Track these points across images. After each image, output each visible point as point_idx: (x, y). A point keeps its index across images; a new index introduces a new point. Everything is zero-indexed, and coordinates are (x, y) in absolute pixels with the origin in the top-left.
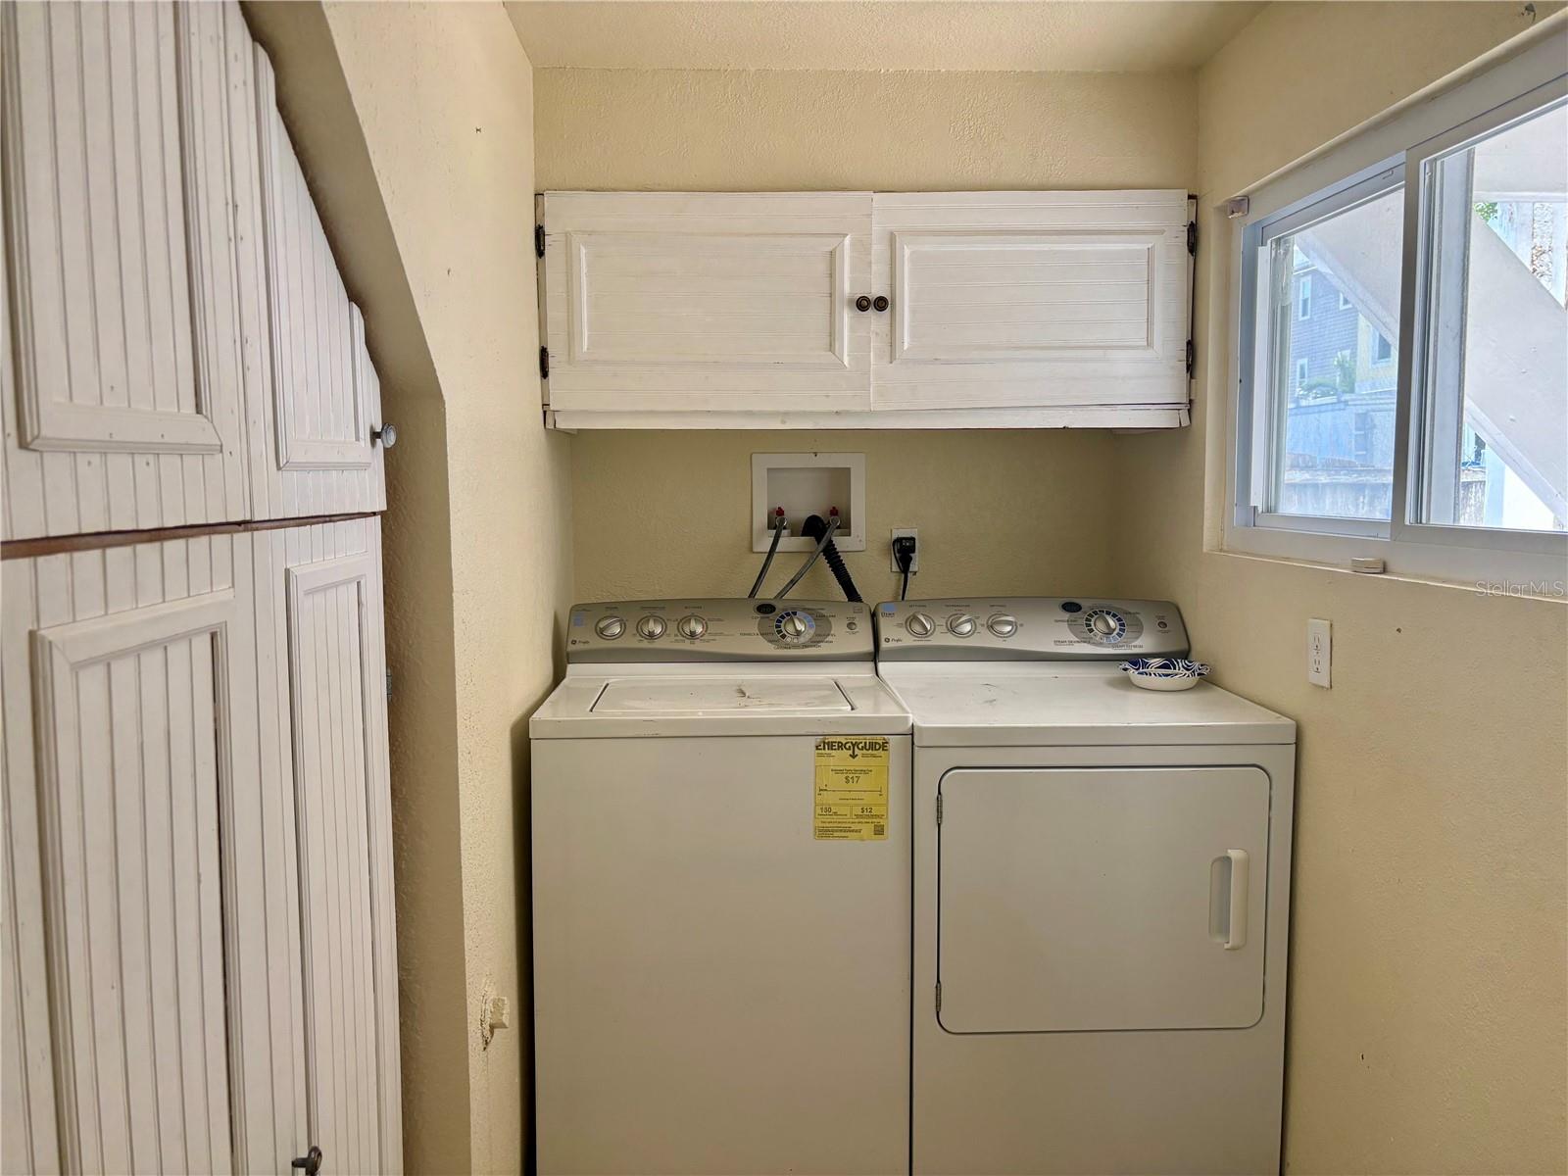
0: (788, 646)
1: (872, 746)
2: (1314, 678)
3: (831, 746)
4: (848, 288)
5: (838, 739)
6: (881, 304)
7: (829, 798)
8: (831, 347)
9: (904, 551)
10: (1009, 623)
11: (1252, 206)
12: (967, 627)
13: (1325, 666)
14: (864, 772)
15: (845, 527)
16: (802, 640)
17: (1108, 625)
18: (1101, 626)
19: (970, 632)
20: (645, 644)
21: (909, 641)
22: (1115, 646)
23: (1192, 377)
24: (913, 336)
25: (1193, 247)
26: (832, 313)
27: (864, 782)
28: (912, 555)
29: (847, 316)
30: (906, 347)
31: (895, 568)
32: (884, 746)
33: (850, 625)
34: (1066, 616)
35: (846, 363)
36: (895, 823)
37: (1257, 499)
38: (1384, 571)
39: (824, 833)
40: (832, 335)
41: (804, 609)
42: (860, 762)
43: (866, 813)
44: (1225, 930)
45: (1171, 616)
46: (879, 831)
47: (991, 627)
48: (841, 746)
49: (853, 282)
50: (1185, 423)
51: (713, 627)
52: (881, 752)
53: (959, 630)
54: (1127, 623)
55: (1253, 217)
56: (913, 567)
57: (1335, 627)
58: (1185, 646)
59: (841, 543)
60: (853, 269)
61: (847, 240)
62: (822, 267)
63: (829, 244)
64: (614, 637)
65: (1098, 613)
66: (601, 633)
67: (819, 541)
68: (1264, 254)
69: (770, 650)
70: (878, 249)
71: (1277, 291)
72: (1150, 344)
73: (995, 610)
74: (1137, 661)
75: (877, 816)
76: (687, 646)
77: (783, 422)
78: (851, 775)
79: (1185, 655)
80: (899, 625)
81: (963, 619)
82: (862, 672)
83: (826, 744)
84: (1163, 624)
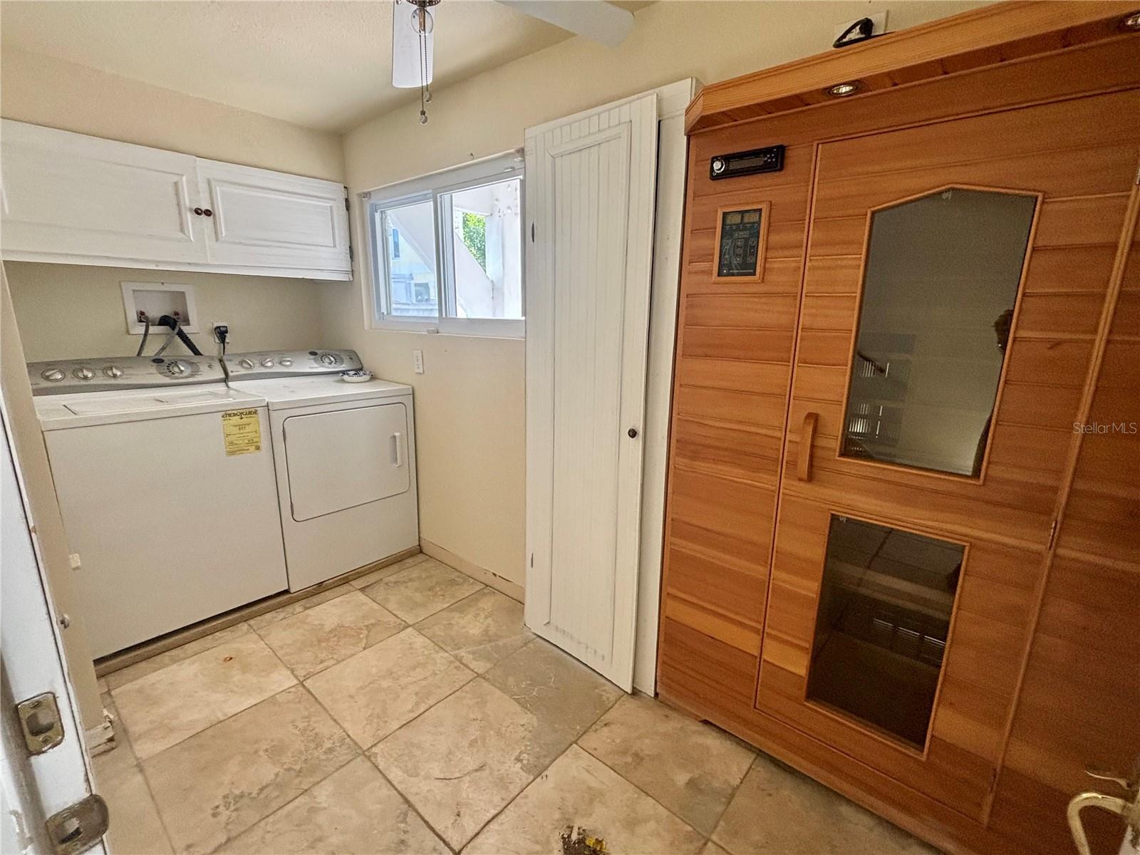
0: (177, 378)
1: (250, 413)
2: (417, 371)
3: (230, 415)
4: (187, 201)
5: (233, 412)
6: (208, 213)
7: (230, 438)
8: (182, 230)
9: (221, 333)
10: (289, 361)
11: (372, 196)
12: (270, 364)
13: (421, 367)
14: (248, 424)
15: (187, 322)
16: (184, 374)
17: (330, 359)
18: (327, 360)
19: (271, 366)
20: (83, 383)
21: (243, 372)
22: (334, 368)
23: (352, 261)
24: (227, 230)
25: (348, 208)
26: (180, 214)
27: (248, 429)
28: (226, 334)
29: (190, 217)
30: (224, 235)
31: (217, 341)
32: (255, 412)
33: (210, 366)
34: (312, 357)
35: (192, 239)
36: (265, 444)
37: (384, 310)
38: (438, 333)
39: (231, 453)
40: (181, 224)
41: (181, 360)
42: (245, 420)
43: (251, 442)
44: (396, 460)
45: (353, 355)
46: (258, 448)
47: (280, 363)
48: (235, 415)
49: (190, 201)
50: (351, 279)
51: (127, 371)
52: (254, 415)
53: (266, 365)
54: (338, 360)
55: (372, 201)
56: (227, 340)
57: (424, 352)
58: (360, 366)
59: (185, 329)
60: (189, 194)
61: (184, 178)
62: (171, 190)
63: (176, 179)
64: (57, 380)
65: (326, 355)
66: (47, 378)
67: (173, 329)
68: (378, 216)
69: (167, 380)
70: (203, 186)
71: (383, 231)
72: (335, 246)
73: (281, 356)
74: (344, 373)
75: (256, 442)
76: (113, 381)
77: (157, 266)
78: (241, 427)
79: (361, 369)
80: (237, 365)
81: (268, 360)
82: (221, 388)
83: (227, 415)
84: (351, 359)
